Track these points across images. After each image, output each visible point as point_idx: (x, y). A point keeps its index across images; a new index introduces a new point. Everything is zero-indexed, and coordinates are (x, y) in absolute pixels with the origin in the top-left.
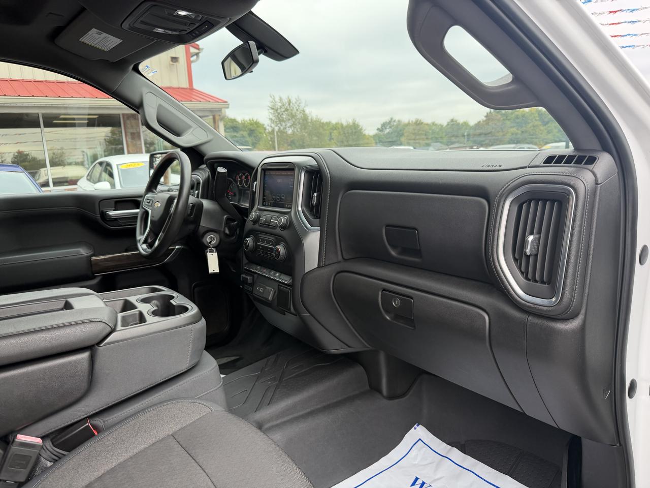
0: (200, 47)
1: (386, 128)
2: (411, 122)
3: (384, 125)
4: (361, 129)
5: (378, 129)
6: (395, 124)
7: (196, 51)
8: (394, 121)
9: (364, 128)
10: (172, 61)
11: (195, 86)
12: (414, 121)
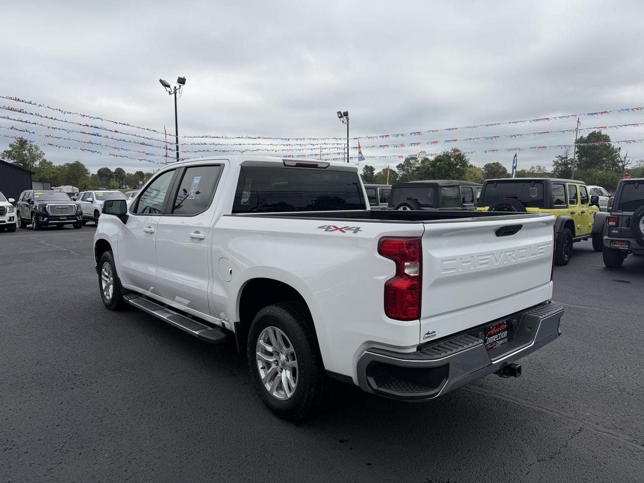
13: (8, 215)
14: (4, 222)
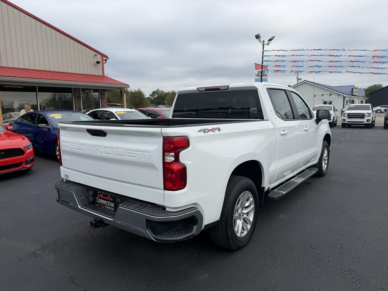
0: (108, 57)
1: (155, 95)
2: (169, 92)
3: (154, 93)
4: (143, 95)
5: (150, 95)
6: (160, 92)
7: (106, 59)
8: (160, 91)
9: (145, 94)
10: (97, 63)
11: (105, 74)
12: (171, 92)
13: (366, 118)
14: (363, 122)
